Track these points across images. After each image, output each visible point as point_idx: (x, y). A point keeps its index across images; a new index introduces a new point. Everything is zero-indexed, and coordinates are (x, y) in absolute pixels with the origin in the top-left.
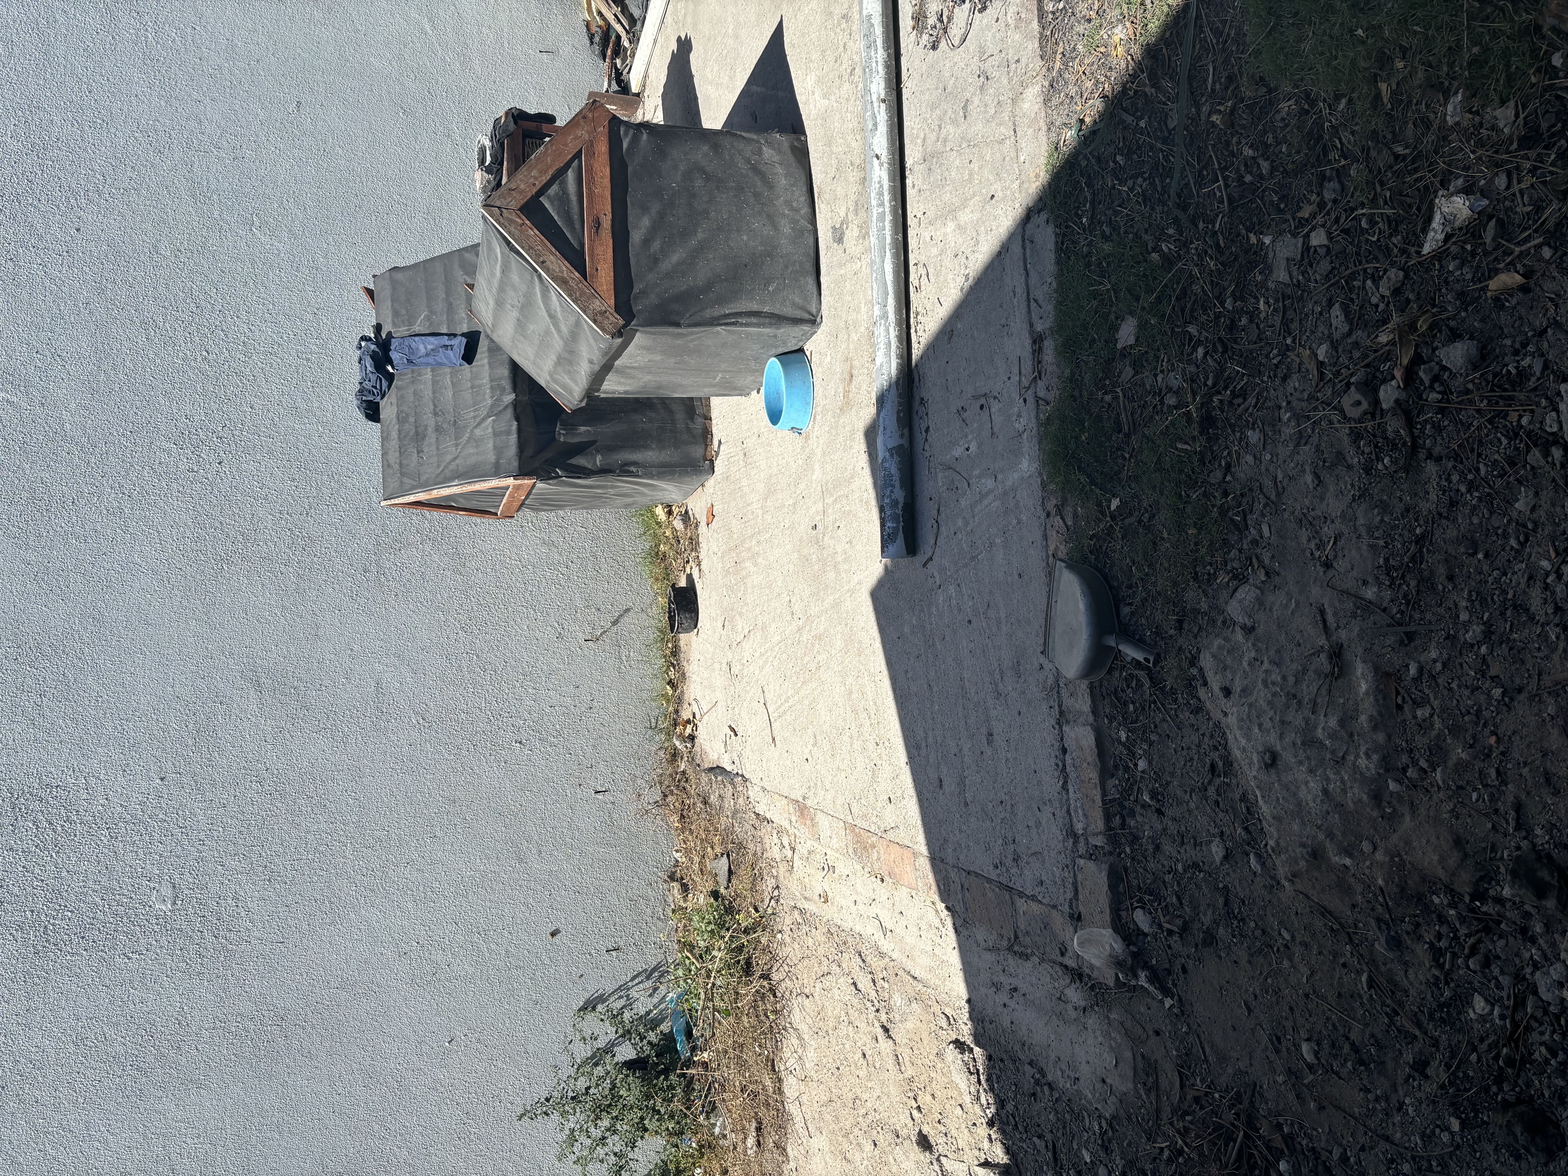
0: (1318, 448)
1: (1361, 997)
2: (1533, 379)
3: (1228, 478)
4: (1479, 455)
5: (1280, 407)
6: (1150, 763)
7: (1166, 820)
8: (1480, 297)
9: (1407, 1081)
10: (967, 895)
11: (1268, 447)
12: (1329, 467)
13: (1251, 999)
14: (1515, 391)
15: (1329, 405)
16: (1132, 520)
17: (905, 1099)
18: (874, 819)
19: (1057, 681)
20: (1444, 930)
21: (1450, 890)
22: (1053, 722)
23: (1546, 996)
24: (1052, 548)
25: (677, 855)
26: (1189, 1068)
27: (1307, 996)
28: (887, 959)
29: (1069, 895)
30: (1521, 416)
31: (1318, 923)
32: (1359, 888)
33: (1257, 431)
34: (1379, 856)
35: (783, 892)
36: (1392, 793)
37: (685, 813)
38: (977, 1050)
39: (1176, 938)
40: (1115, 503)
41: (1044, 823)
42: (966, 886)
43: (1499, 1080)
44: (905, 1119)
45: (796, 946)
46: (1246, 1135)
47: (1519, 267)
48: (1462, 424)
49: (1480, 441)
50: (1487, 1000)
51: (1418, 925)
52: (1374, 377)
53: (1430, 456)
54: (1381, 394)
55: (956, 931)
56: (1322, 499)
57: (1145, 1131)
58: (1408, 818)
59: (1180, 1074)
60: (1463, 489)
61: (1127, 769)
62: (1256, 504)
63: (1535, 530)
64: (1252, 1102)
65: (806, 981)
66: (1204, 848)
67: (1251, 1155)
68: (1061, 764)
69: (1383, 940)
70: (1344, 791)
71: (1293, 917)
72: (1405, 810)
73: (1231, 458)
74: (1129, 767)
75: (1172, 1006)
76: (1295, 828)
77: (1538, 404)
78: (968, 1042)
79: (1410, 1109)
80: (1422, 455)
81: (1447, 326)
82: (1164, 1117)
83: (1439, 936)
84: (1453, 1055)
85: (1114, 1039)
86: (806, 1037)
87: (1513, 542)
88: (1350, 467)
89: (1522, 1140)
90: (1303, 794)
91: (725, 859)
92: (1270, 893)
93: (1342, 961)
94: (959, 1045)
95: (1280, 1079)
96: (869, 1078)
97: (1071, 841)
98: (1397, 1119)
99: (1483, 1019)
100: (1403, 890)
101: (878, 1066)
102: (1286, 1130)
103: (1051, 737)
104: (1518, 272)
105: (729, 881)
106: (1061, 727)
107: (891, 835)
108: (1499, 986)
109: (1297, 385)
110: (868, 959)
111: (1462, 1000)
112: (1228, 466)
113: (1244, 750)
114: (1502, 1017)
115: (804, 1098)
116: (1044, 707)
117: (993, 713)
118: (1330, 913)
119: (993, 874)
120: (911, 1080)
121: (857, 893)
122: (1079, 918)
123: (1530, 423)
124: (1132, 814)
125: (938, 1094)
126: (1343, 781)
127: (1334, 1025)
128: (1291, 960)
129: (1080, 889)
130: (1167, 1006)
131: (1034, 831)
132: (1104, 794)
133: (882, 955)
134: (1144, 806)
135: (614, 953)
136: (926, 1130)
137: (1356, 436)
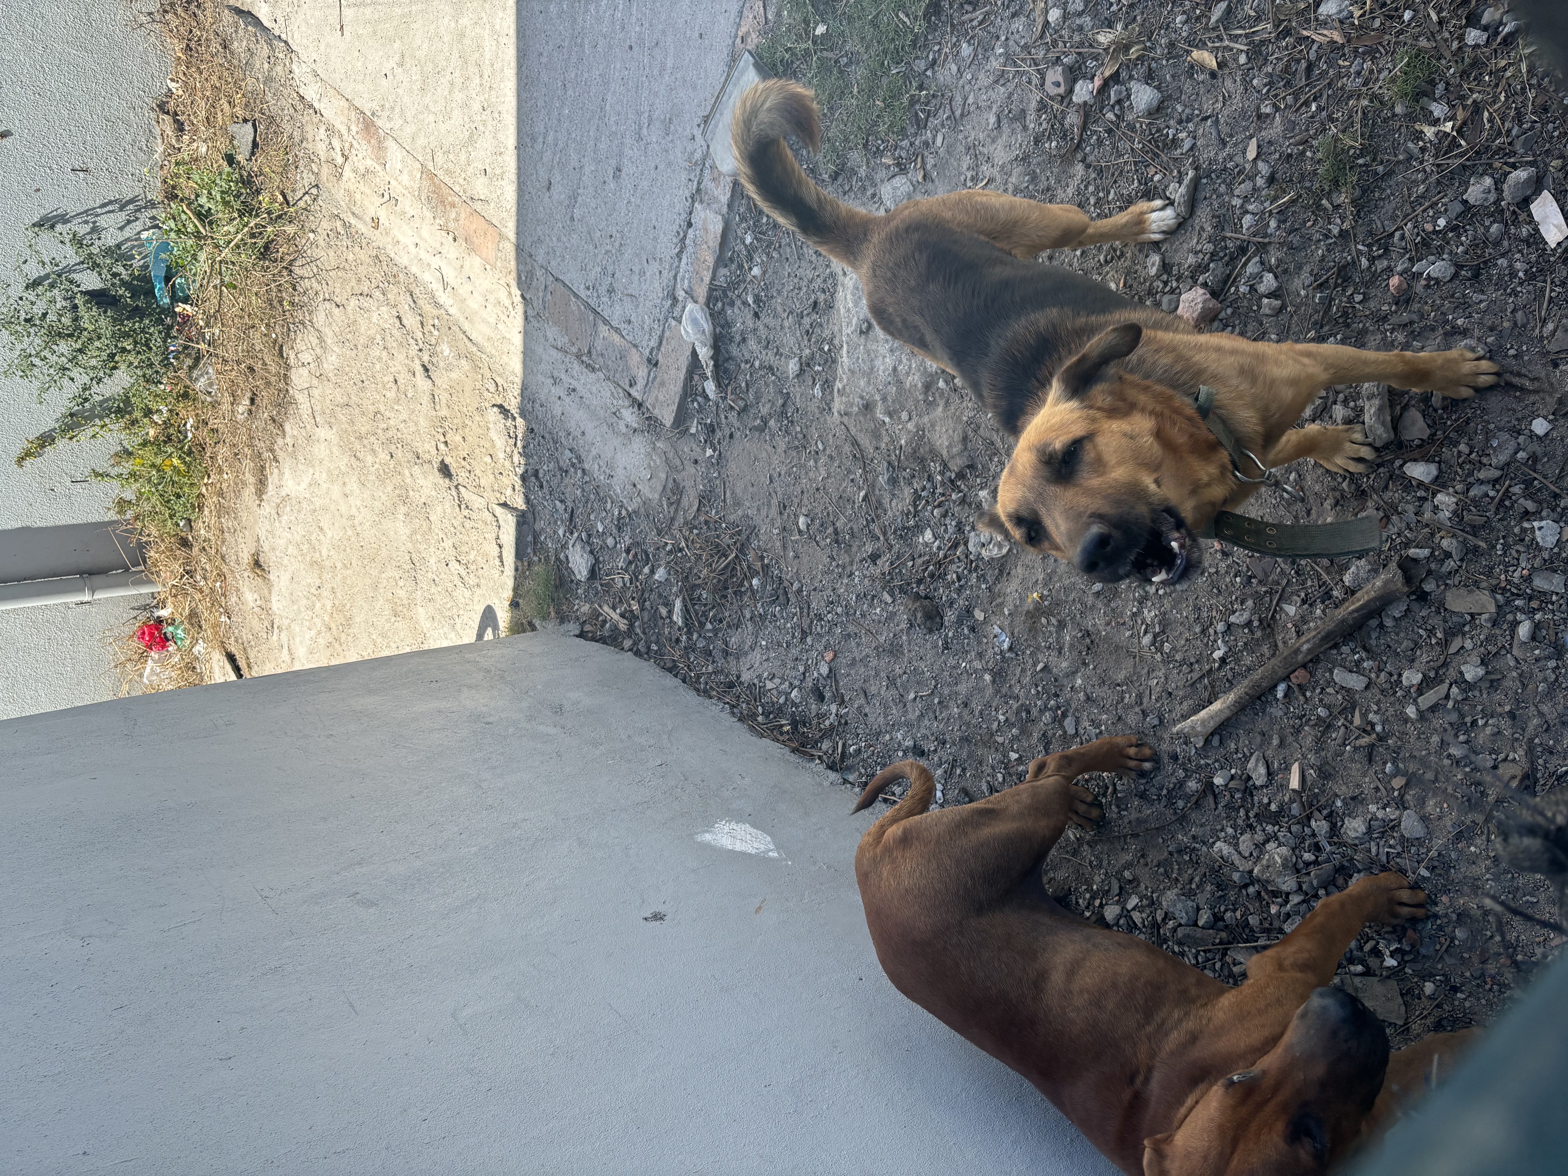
0: (1010, 95)
1: (854, 502)
2: (1179, 151)
3: (929, 73)
4: (1115, 182)
5: (998, 38)
6: (764, 273)
7: (758, 323)
8: (1182, 56)
9: (861, 561)
10: (549, 297)
11: (973, 67)
12: (1011, 119)
13: (775, 475)
14: (1163, 151)
15: (1036, 65)
16: (830, 55)
17: (434, 432)
18: (461, 181)
19: (704, 160)
20: (928, 486)
21: (945, 465)
22: (688, 194)
23: (971, 548)
24: (743, 30)
25: (172, 85)
26: (709, 501)
27: (818, 489)
28: (442, 311)
29: (653, 343)
30: (1156, 173)
31: (847, 448)
32: (886, 439)
33: (971, 48)
34: (910, 426)
35: (324, 195)
36: (938, 388)
37: (193, 45)
38: (520, 421)
39: (735, 413)
40: (821, 30)
41: (648, 274)
42: (550, 289)
43: (920, 582)
44: (429, 446)
45: (331, 253)
46: (737, 557)
47: (1220, 54)
48: (1117, 151)
49: (1121, 172)
50: (934, 535)
51: (914, 476)
52: (1080, 68)
53: (1083, 161)
54: (1077, 87)
55: (526, 318)
56: (993, 141)
57: (657, 529)
58: (940, 409)
59: (700, 501)
60: (1092, 201)
61: (740, 267)
62: (941, 111)
63: (1119, 258)
64: (748, 538)
65: (337, 291)
66: (783, 359)
67: (734, 569)
68: (682, 234)
69: (886, 477)
70: (908, 374)
71: (830, 437)
72: (942, 403)
73: (940, 56)
74: (743, 267)
75: (712, 456)
76: (862, 383)
77: (1171, 172)
78: (513, 412)
79: (856, 580)
80: (1079, 156)
81: (1149, 65)
82: (677, 524)
83: (924, 489)
84: (898, 558)
85: (654, 461)
86: (329, 341)
87: (1102, 258)
88: (1025, 128)
89: (919, 621)
90: (878, 363)
91: (249, 126)
92: (821, 413)
93: (851, 477)
94: (504, 411)
95: (776, 531)
96: (398, 401)
97: (670, 302)
98: (845, 581)
99: (926, 545)
100: (915, 452)
101: (409, 396)
102: (766, 561)
103: (681, 206)
104: (1216, 58)
105: (253, 153)
106: (693, 202)
107: (478, 206)
108: (946, 531)
109: (1021, 28)
110: (420, 302)
111: (919, 529)
112: (934, 62)
113: (849, 310)
114: (939, 548)
115: (316, 393)
116: (684, 176)
117: (628, 152)
118: (858, 445)
119: (583, 294)
120: (444, 419)
121: (420, 237)
122: (656, 365)
123: (1159, 181)
124: (732, 304)
125: (469, 439)
126: (910, 367)
127: (828, 514)
128: (816, 462)
129: (664, 342)
130: (708, 454)
131: (636, 278)
132: (713, 278)
133: (437, 305)
134: (745, 303)
135: (81, 174)
136: (448, 460)
137: (1042, 107)
